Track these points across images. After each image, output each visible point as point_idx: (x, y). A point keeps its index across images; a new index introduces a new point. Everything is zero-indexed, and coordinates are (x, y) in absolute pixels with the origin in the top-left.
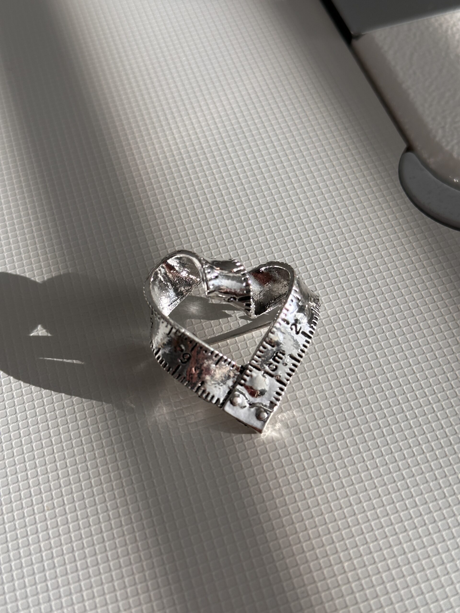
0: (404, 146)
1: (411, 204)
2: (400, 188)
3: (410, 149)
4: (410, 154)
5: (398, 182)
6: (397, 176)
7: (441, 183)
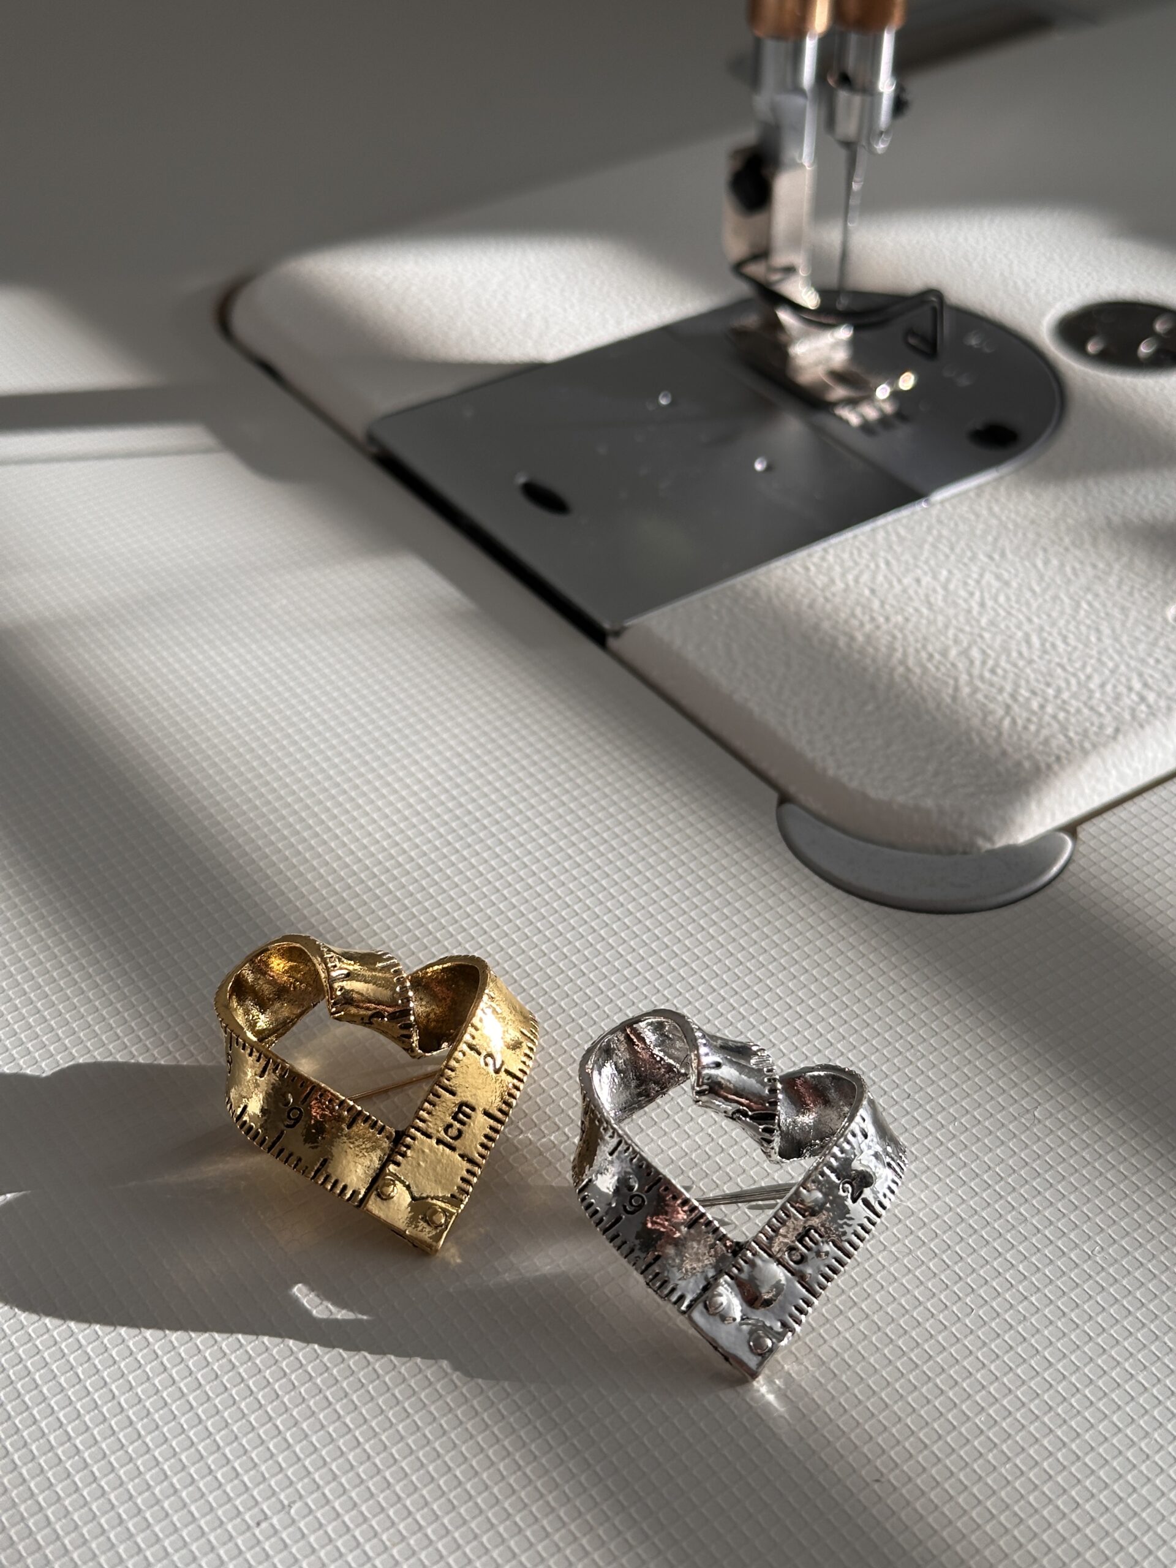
0: (774, 796)
1: (826, 886)
2: (797, 863)
3: (784, 799)
4: (788, 807)
5: (789, 855)
6: (784, 844)
7: (861, 844)
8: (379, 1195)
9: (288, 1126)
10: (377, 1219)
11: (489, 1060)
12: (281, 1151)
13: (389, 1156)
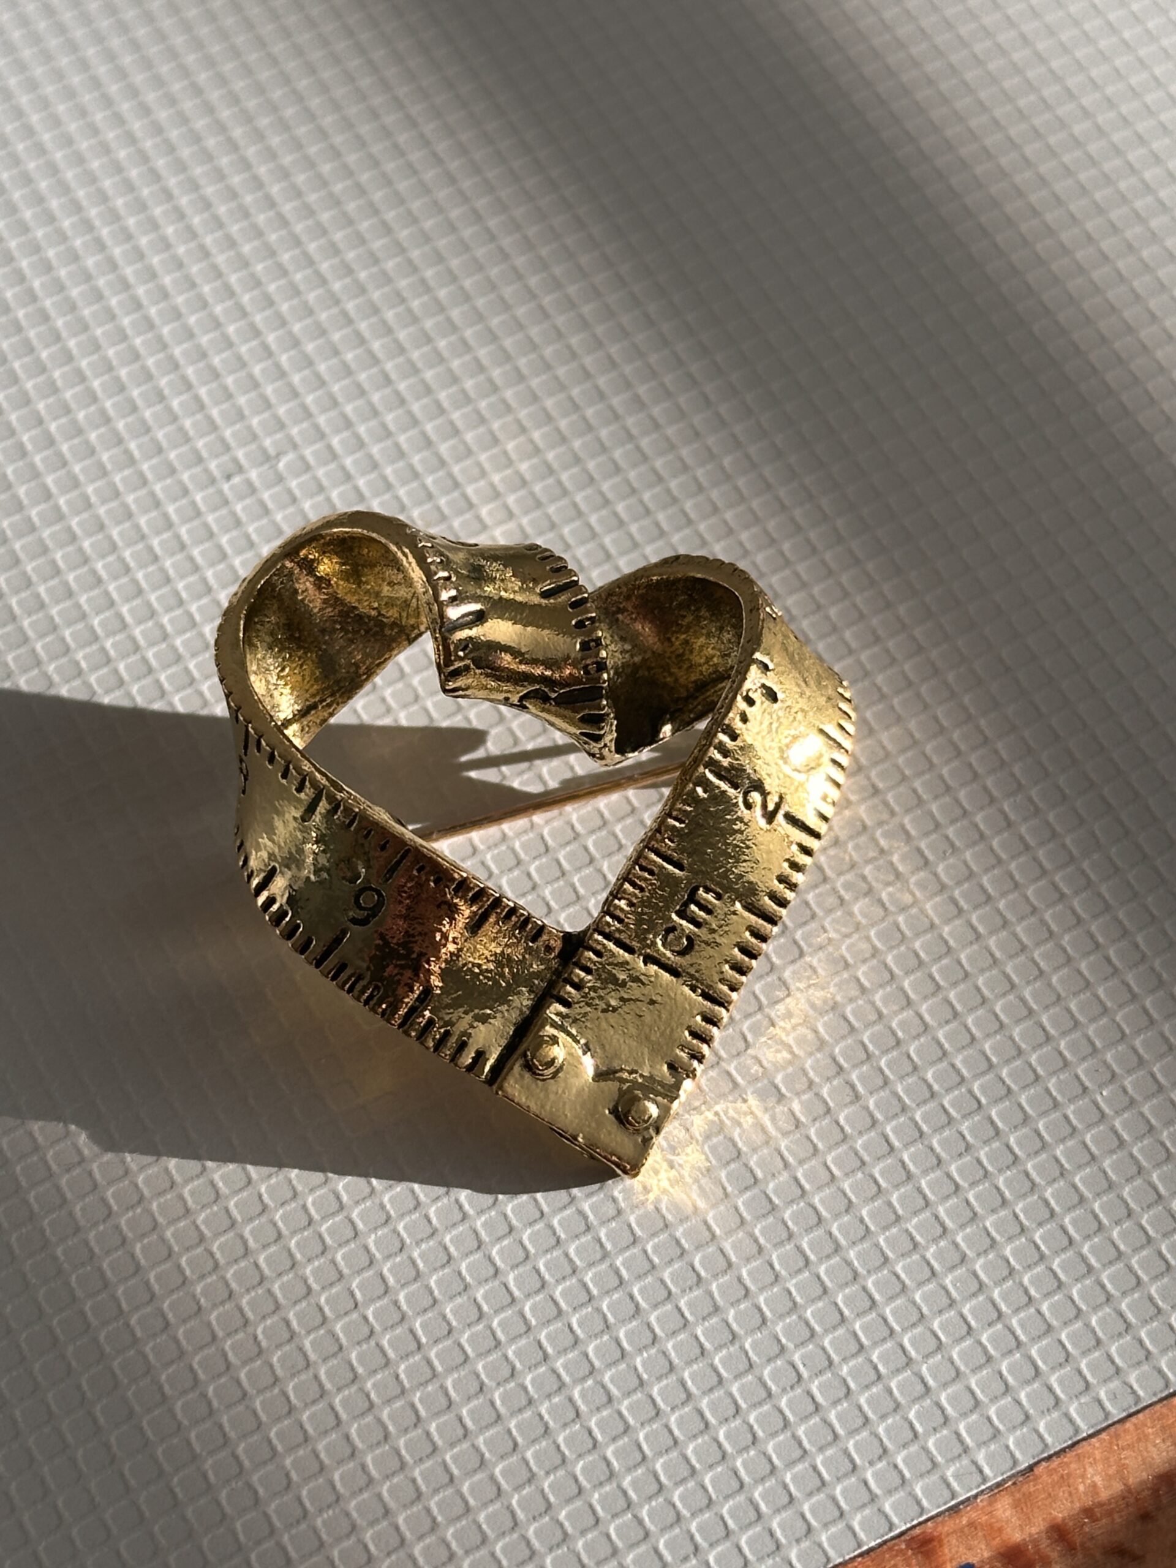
8: (529, 1067)
9: (354, 921)
10: (520, 1113)
11: (755, 797)
12: (342, 967)
13: (552, 984)
